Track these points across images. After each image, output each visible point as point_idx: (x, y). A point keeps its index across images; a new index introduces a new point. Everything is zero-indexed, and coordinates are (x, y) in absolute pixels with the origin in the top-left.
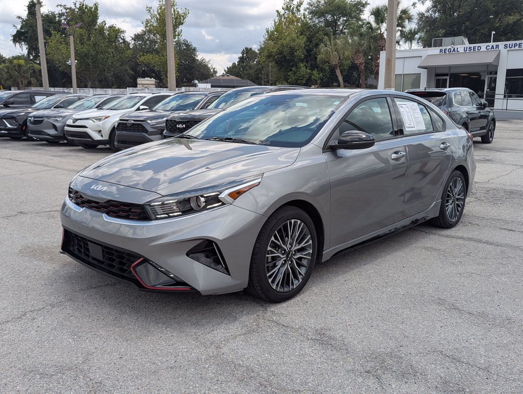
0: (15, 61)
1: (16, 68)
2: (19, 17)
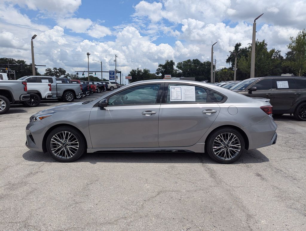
0: (224, 70)
1: (224, 73)
2: (230, 52)
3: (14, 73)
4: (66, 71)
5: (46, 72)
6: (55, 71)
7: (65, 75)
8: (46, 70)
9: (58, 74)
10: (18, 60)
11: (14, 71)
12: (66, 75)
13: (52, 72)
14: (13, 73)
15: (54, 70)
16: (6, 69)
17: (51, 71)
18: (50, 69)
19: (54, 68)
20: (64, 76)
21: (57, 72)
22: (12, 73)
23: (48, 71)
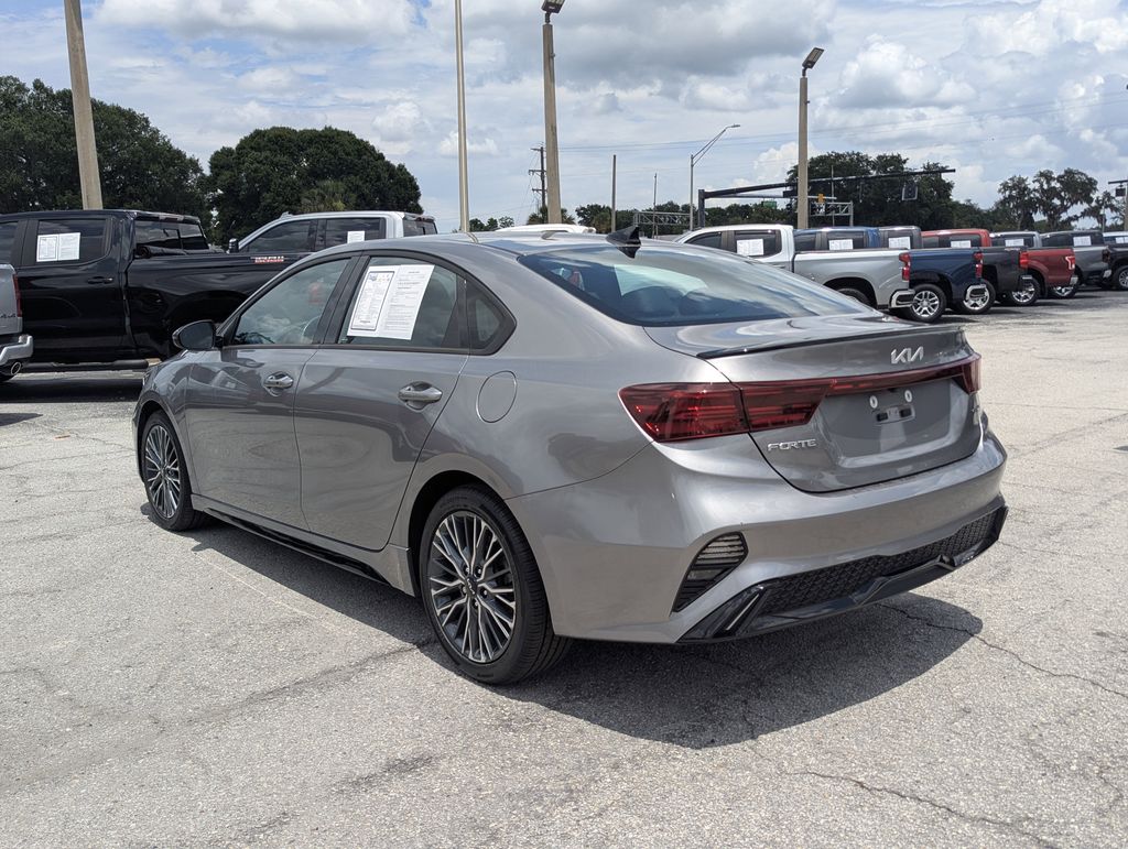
3: (851, 213)
4: (1096, 182)
5: (1001, 197)
6: (1045, 187)
7: (1089, 200)
8: (1005, 187)
9: (1057, 202)
10: (880, 157)
11: (851, 203)
12: (1094, 204)
13: (1030, 192)
14: (847, 211)
15: (1037, 185)
16: (817, 200)
17: (1026, 188)
18: (1022, 181)
19: (1042, 174)
20: (1086, 206)
21: (1052, 193)
22: (841, 213)
23: (1011, 189)
